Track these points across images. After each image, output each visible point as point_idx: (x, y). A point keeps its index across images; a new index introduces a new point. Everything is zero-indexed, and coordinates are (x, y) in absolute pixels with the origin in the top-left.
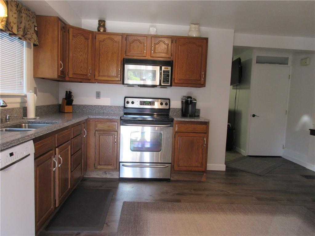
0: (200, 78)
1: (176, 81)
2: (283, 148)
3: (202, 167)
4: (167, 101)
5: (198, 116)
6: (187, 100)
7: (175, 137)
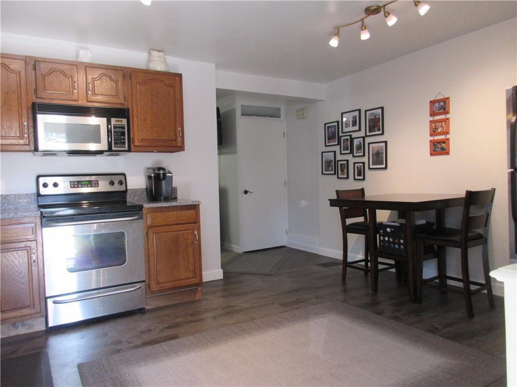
0: (176, 138)
1: (137, 143)
2: (287, 234)
3: (195, 278)
4: (121, 177)
5: (176, 198)
6: (156, 174)
7: (147, 235)
